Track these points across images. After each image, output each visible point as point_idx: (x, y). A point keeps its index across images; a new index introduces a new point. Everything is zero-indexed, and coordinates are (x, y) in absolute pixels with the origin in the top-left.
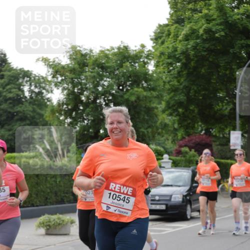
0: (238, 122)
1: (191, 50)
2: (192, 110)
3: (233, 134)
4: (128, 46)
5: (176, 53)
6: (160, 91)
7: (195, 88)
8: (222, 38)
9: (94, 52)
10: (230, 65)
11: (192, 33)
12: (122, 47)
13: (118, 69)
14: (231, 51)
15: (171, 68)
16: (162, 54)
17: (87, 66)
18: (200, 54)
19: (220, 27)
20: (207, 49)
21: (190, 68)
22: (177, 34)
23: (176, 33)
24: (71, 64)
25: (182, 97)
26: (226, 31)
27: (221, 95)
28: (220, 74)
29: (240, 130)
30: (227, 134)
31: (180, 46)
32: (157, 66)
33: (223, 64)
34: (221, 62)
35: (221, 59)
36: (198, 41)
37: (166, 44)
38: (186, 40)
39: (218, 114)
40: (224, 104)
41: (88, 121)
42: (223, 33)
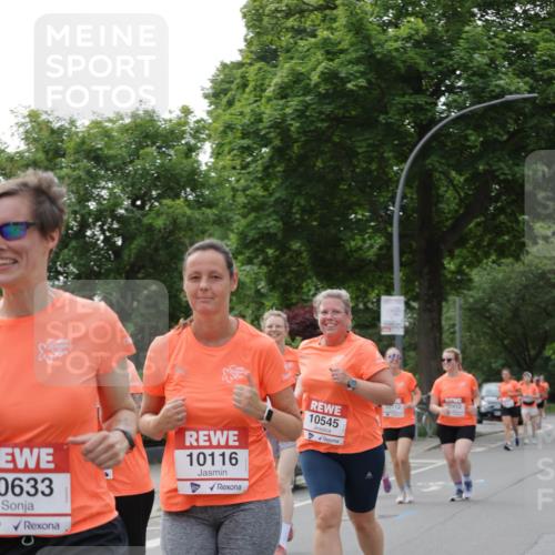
0: (397, 275)
1: (293, 119)
2: (296, 251)
3: (387, 301)
4: (154, 112)
5: (261, 126)
6: (224, 209)
7: (303, 203)
8: (361, 92)
9: (78, 124)
10: (377, 151)
11: (295, 82)
12: (141, 112)
13: (131, 162)
14: (382, 118)
15: (249, 159)
16: (229, 127)
17: (63, 156)
18: (312, 128)
19: (355, 68)
20: (328, 116)
21: (290, 159)
22: (262, 84)
23: (258, 83)
24: (28, 151)
25: (272, 224)
26: (369, 76)
27: (359, 217)
28: (358, 170)
29: (401, 295)
30: (373, 303)
31: (267, 111)
32: (219, 154)
33: (364, 149)
34: (358, 144)
35: (360, 138)
36: (308, 98)
37: (238, 107)
38: (282, 98)
39: (352, 259)
40: (366, 236)
41: (66, 277)
42: (362, 82)
